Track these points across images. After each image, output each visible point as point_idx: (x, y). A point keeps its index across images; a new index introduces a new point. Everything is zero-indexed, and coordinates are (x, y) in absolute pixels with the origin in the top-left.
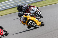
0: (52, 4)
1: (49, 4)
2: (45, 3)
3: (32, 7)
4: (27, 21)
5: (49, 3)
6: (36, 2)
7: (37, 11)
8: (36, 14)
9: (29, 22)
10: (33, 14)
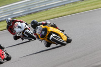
0: (58, 17)
1: (52, 16)
2: (46, 16)
3: (19, 22)
4: (47, 34)
5: (53, 14)
6: (31, 14)
7: (27, 29)
8: (25, 34)
9: (52, 36)
10: (20, 33)
